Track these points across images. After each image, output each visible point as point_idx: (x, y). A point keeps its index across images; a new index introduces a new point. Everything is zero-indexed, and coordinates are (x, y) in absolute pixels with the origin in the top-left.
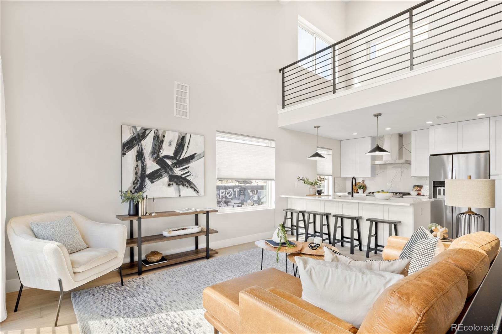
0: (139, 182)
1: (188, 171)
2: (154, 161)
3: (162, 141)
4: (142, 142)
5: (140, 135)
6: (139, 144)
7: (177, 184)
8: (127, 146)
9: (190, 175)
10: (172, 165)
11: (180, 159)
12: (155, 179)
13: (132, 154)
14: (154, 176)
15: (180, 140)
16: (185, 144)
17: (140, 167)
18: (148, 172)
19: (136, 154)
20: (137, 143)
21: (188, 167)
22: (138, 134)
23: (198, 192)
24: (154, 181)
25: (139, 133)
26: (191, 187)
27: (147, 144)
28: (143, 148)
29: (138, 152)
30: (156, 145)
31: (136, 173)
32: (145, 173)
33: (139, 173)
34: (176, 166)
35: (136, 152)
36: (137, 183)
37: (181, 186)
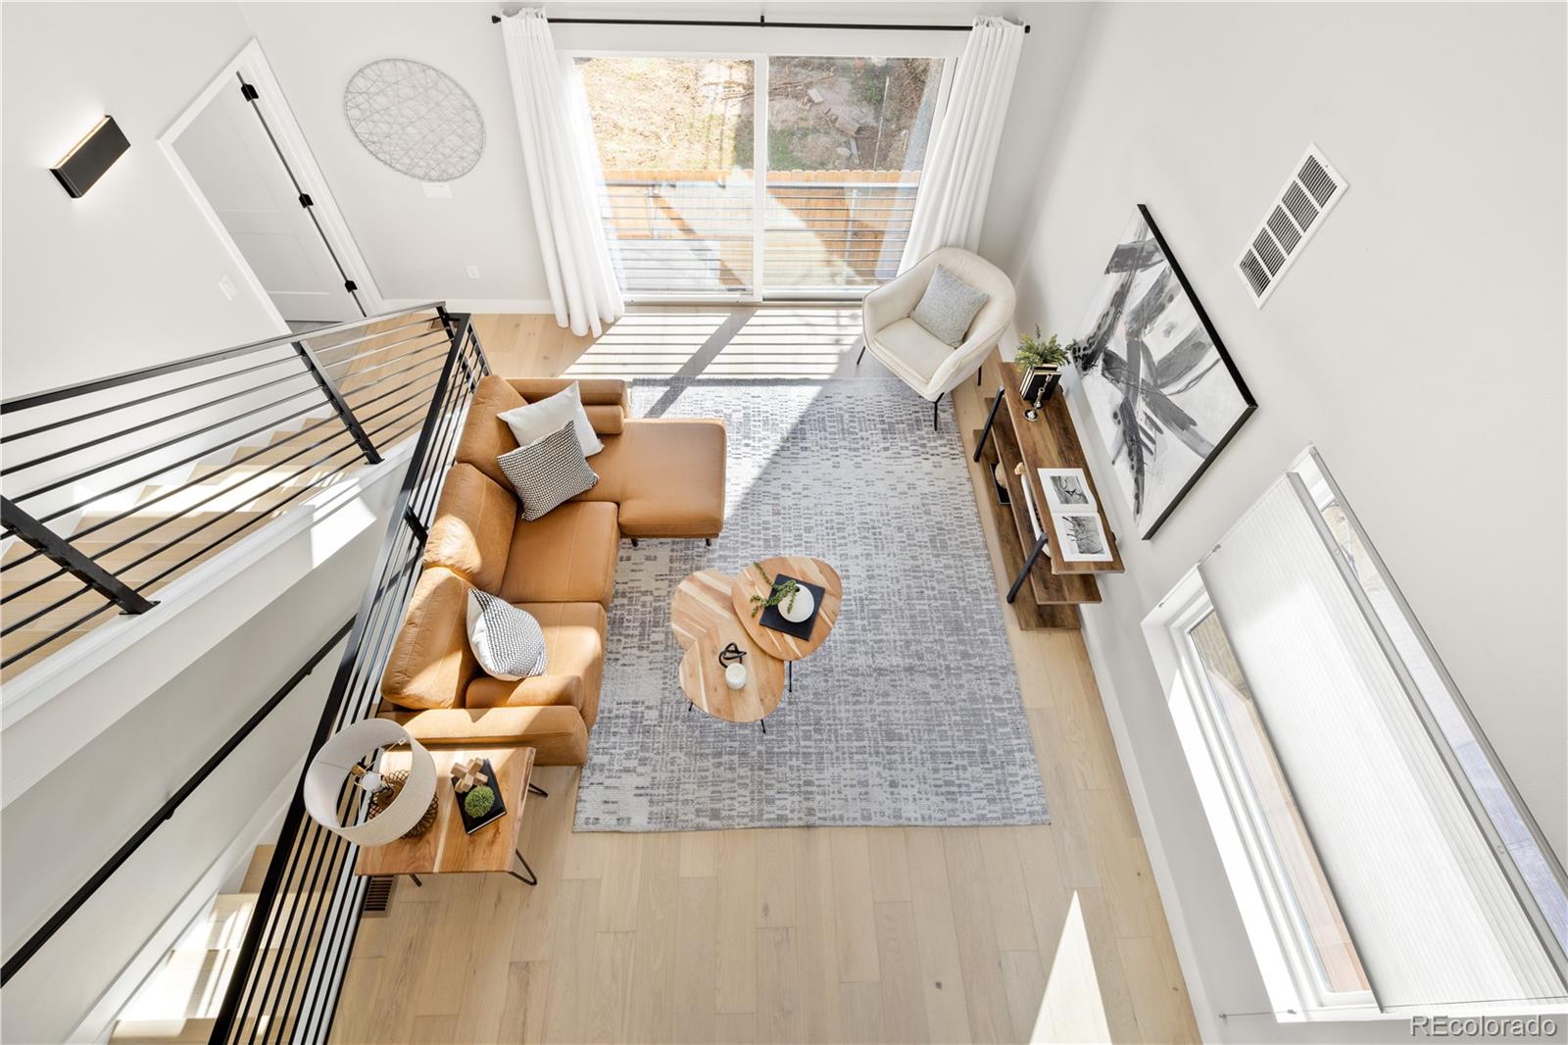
0: (1093, 348)
1: (1153, 436)
2: (1127, 334)
3: (1162, 307)
4: (1139, 271)
5: (1144, 253)
6: (1133, 271)
7: (1125, 433)
8: (1121, 258)
9: (1151, 452)
10: (1143, 380)
11: (1162, 390)
12: (1109, 374)
13: (1115, 280)
14: (1112, 367)
15: (1191, 344)
16: (1191, 369)
17: (1109, 320)
18: (1111, 346)
19: (1118, 287)
20: (1131, 267)
21: (1161, 431)
22: (1142, 249)
23: (1138, 512)
24: (1107, 374)
25: (1147, 246)
26: (1136, 481)
27: (1142, 285)
28: (1131, 288)
29: (1122, 286)
30: (1148, 304)
31: (1099, 327)
32: (1106, 342)
33: (1104, 329)
34: (1147, 397)
35: (1120, 284)
36: (1090, 346)
37: (1125, 449)
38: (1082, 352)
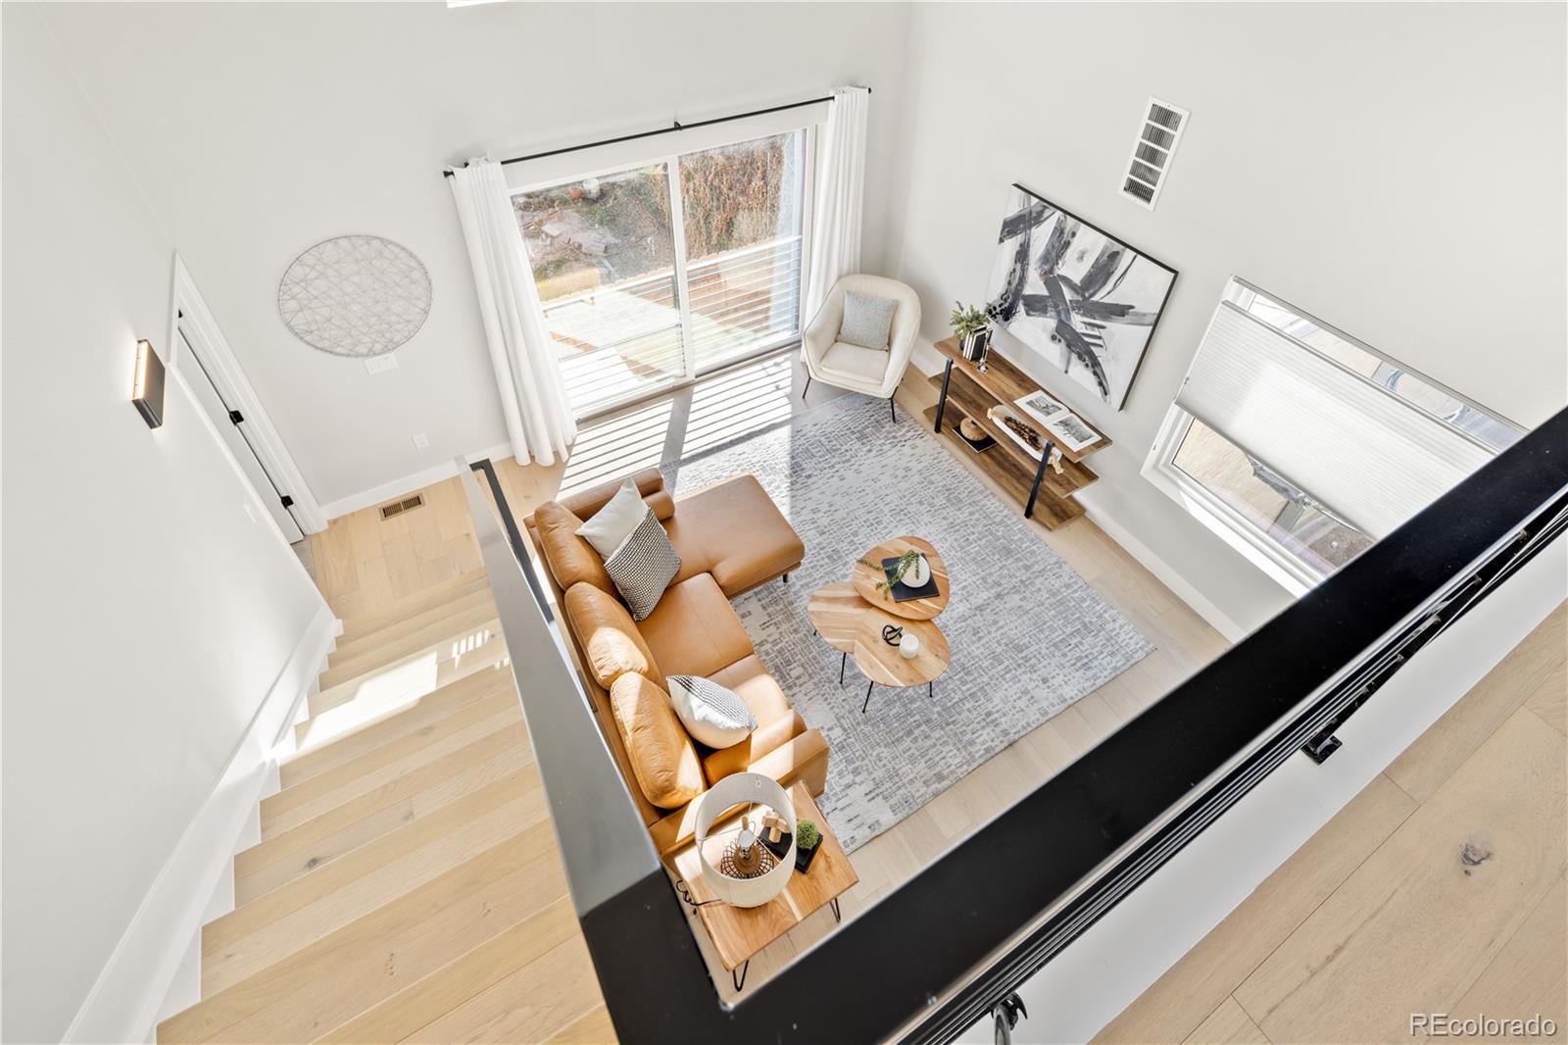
0: (1009, 300)
1: (1098, 334)
2: (1041, 275)
3: (1068, 244)
4: (1033, 229)
5: (1034, 215)
6: (1028, 231)
7: (1069, 346)
8: (1011, 227)
9: (1101, 346)
10: (1071, 301)
11: (1092, 299)
12: (1034, 311)
13: (1012, 244)
14: (1035, 305)
15: (1105, 258)
16: (1113, 272)
17: (1018, 274)
18: (1028, 291)
19: (1017, 248)
20: (1024, 229)
21: (1103, 327)
22: (1031, 212)
23: (1106, 394)
24: (1032, 313)
25: (1034, 210)
26: (1095, 373)
27: (1041, 237)
28: (1031, 243)
29: (1021, 245)
30: (1053, 247)
31: (1009, 283)
32: (1021, 290)
33: (1015, 283)
34: (1079, 310)
35: (1018, 245)
36: (1006, 300)
37: (1074, 357)
38: (998, 310)
